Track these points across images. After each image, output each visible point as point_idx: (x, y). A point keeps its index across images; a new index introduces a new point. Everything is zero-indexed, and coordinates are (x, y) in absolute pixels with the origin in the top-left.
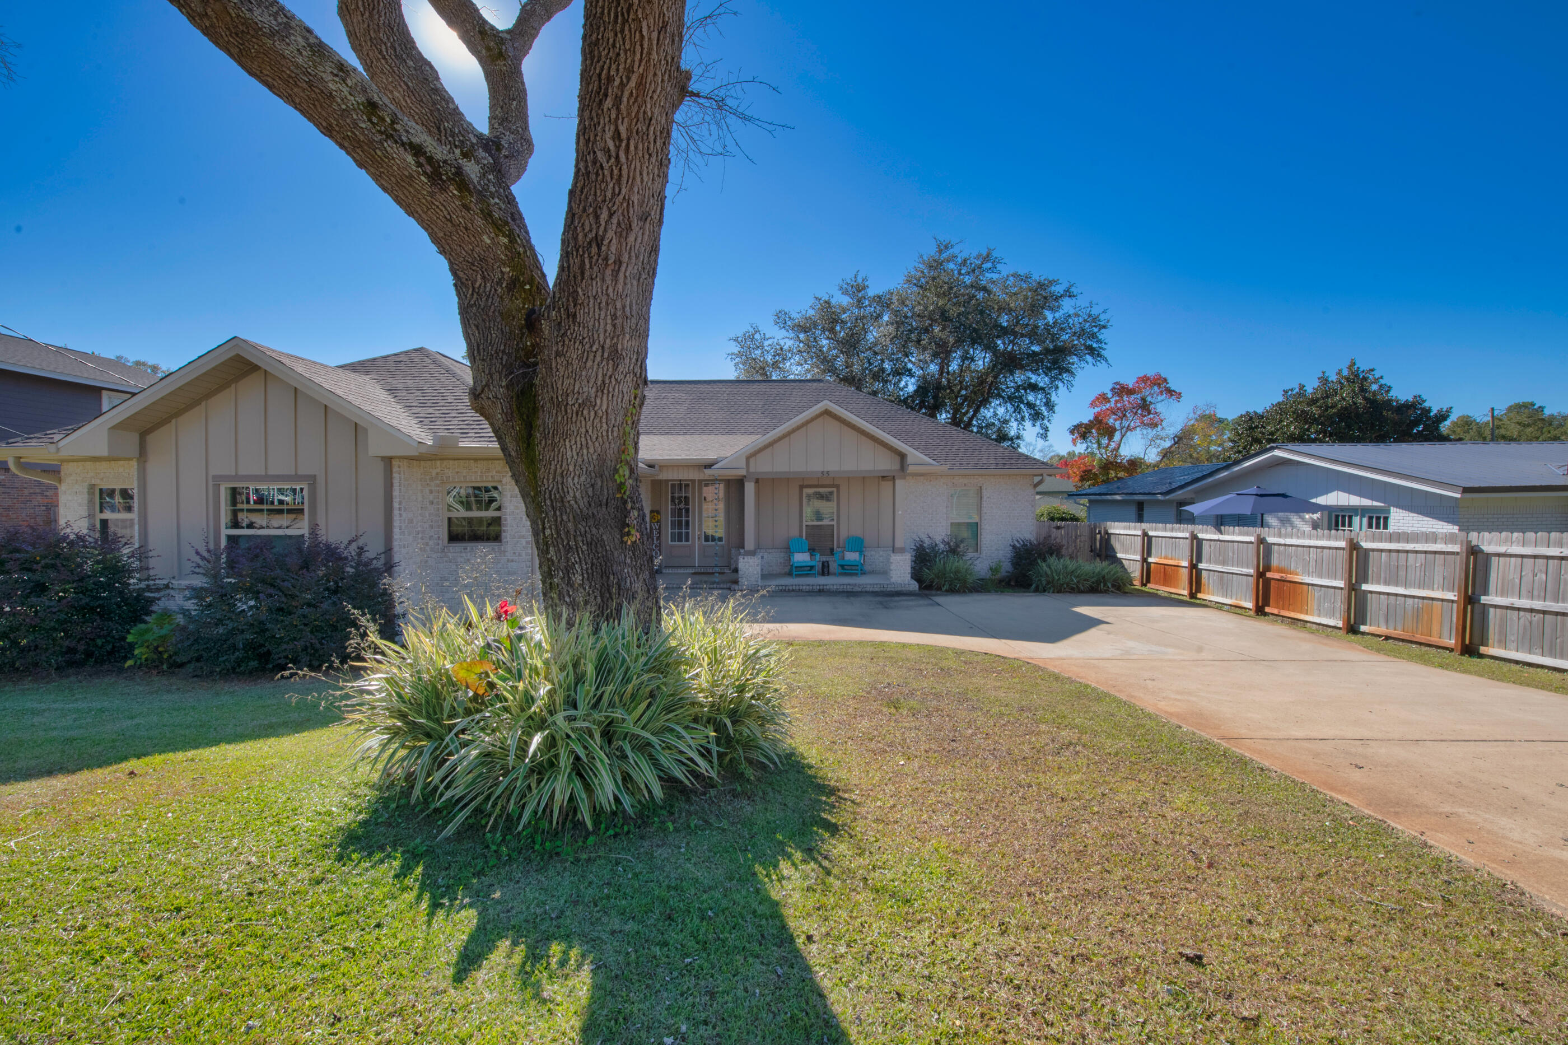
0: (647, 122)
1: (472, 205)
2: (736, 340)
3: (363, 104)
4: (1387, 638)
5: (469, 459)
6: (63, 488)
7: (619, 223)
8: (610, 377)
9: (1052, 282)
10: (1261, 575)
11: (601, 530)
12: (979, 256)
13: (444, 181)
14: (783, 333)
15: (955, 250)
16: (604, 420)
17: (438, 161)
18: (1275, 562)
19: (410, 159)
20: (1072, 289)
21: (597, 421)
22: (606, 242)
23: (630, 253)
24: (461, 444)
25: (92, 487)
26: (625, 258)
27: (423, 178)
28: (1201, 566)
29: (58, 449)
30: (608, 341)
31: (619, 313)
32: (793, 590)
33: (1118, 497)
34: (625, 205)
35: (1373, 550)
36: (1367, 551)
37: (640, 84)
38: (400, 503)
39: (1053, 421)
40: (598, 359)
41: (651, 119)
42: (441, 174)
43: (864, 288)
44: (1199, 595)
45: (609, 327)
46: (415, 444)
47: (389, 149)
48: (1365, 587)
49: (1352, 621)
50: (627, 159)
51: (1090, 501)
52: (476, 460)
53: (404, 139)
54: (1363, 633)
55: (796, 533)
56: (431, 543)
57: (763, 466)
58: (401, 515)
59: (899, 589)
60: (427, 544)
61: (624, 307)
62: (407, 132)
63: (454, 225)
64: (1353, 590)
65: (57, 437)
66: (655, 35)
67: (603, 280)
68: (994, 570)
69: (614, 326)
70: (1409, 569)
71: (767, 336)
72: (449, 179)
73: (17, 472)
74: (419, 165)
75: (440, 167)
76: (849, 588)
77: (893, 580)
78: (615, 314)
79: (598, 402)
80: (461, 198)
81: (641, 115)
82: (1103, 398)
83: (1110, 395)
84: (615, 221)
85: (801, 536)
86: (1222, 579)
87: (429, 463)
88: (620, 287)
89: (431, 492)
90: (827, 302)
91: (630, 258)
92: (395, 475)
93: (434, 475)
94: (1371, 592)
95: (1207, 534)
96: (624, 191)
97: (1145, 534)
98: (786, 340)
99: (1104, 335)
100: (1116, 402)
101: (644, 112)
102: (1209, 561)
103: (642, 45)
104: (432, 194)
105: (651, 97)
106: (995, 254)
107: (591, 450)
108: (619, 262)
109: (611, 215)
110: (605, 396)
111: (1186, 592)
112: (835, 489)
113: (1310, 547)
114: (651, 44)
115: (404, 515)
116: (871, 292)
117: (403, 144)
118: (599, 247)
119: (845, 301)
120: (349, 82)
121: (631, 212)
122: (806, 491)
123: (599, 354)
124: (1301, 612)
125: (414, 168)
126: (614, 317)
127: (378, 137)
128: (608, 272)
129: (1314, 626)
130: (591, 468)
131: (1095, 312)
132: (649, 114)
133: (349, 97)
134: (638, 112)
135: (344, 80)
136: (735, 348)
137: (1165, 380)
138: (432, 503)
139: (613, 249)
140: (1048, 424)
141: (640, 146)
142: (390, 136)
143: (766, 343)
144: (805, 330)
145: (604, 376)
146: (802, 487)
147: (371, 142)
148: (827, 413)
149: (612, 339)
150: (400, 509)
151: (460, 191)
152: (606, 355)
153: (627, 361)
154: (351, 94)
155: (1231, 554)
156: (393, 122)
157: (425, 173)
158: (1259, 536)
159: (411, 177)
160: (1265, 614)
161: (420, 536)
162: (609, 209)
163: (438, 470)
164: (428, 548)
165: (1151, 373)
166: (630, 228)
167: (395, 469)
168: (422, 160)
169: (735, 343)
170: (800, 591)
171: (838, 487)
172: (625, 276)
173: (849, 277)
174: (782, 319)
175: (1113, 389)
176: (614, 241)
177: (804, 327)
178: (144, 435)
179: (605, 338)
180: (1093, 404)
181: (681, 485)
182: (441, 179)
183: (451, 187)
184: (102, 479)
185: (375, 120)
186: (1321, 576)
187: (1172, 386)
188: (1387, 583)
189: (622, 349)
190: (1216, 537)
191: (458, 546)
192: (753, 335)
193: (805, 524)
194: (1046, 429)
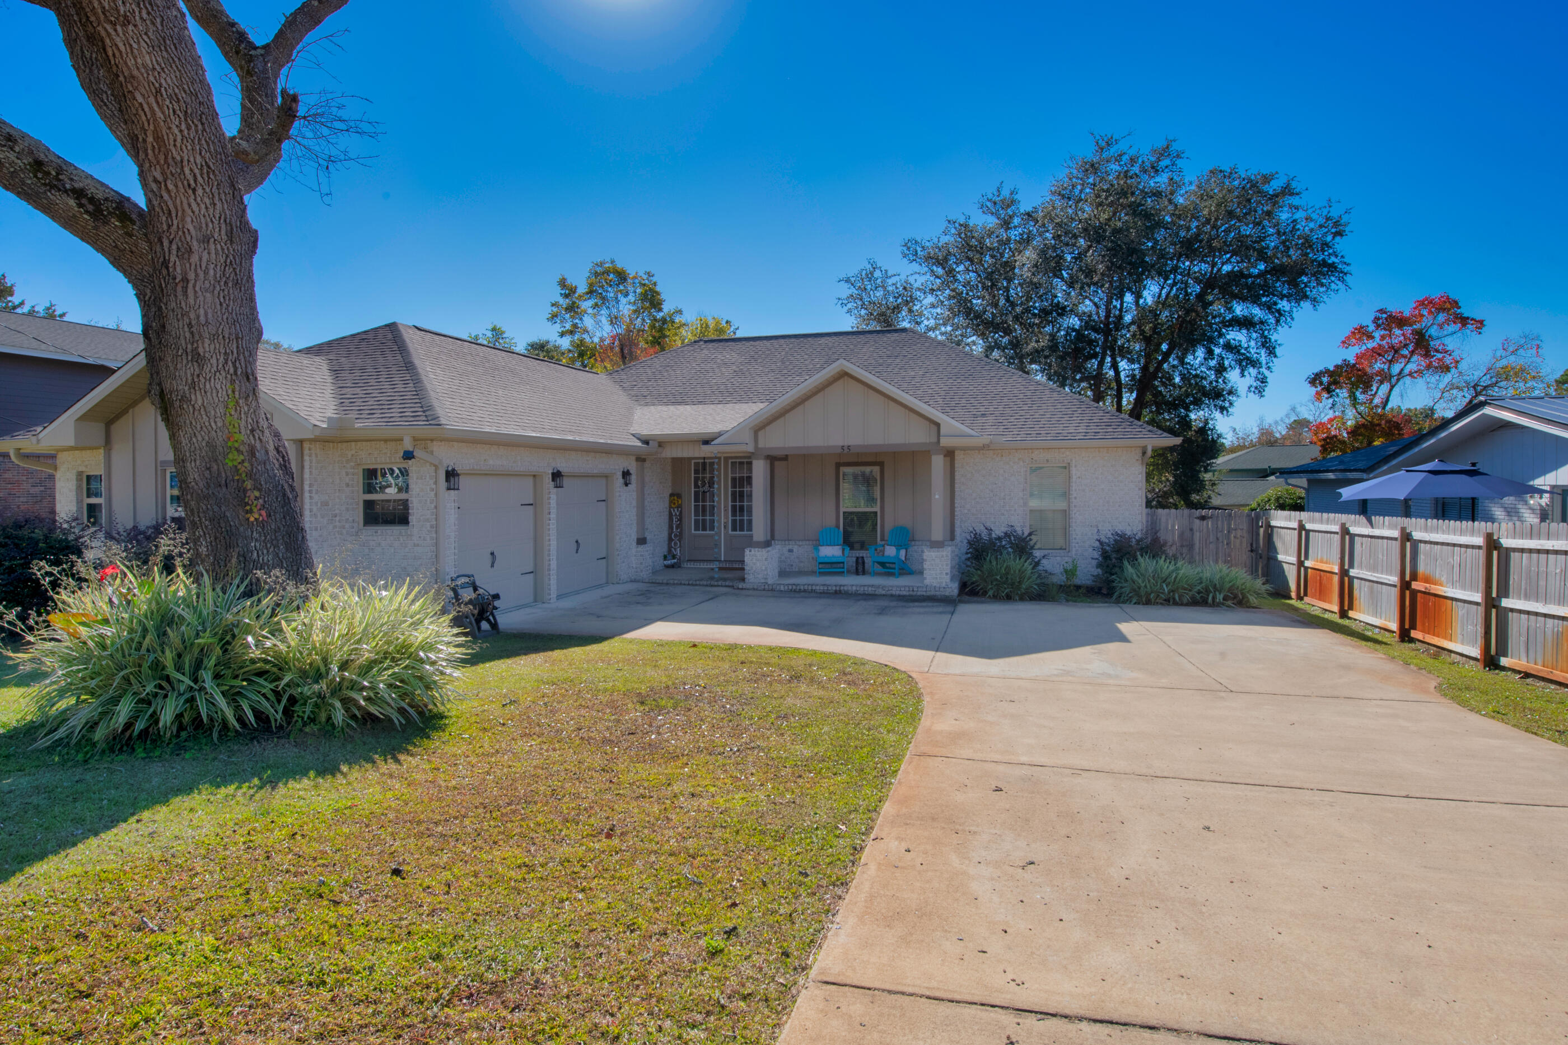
0: (179, 165)
1: (135, 232)
2: (848, 281)
3: (30, 164)
4: (1527, 675)
5: (380, 440)
6: (58, 475)
7: (178, 249)
8: (198, 376)
9: (1267, 179)
10: (1405, 586)
11: (223, 508)
12: (1154, 151)
13: (105, 216)
14: (915, 267)
15: (1122, 146)
16: (203, 412)
17: (99, 200)
18: (1422, 568)
19: (72, 202)
20: (1294, 185)
21: (196, 413)
22: (171, 265)
23: (196, 270)
24: (357, 425)
25: (80, 474)
26: (191, 276)
27: (85, 216)
28: (1353, 572)
29: (38, 441)
30: (189, 346)
31: (193, 322)
32: (805, 591)
33: (1331, 476)
34: (180, 233)
35: (1515, 550)
36: (1509, 550)
37: (158, 138)
38: (311, 485)
39: (1274, 369)
40: (185, 361)
41: (182, 161)
42: (103, 210)
43: (1013, 202)
44: (1351, 614)
45: (188, 335)
46: (311, 427)
47: (52, 197)
48: (1505, 603)
49: (1493, 651)
50: (171, 196)
51: (1309, 481)
52: (386, 441)
53: (68, 186)
54: (1504, 669)
55: (833, 522)
56: (347, 526)
57: (775, 440)
58: (311, 497)
59: (932, 593)
60: (344, 527)
61: (198, 317)
62: (72, 180)
63: (120, 250)
64: (1494, 607)
65: (39, 429)
66: (152, 100)
67: (176, 296)
68: (1070, 573)
69: (192, 333)
70: (1549, 578)
71: (889, 274)
72: (110, 213)
73: (16, 462)
74: (80, 205)
75: (101, 204)
76: (870, 590)
77: (927, 582)
78: (190, 323)
79: (193, 397)
80: (123, 227)
81: (170, 161)
82: (1361, 333)
83: (1371, 328)
84: (174, 247)
85: (838, 527)
86: (1371, 591)
87: (345, 444)
88: (191, 301)
89: (347, 474)
90: (966, 226)
91: (197, 275)
92: (306, 458)
93: (350, 456)
94: (1512, 610)
95: (1359, 526)
96: (175, 222)
97: (1301, 527)
98: (917, 276)
99: (1340, 245)
100: (1383, 338)
101: (173, 158)
102: (1361, 567)
103: (143, 110)
104: (96, 228)
105: (175, 145)
106: (1175, 147)
107: (200, 439)
108: (185, 280)
109: (171, 242)
110: (198, 392)
111: (1335, 608)
112: (876, 469)
113: (1454, 545)
114: (151, 108)
115: (316, 497)
116: (1025, 207)
117: (66, 191)
118: (167, 268)
119: (991, 221)
120: (17, 149)
121: (189, 238)
122: (844, 469)
123: (184, 357)
124: (1445, 638)
125: (76, 209)
126: (190, 326)
127: (43, 189)
128: (179, 289)
129: (1458, 658)
130: (204, 453)
131: (1335, 213)
132: (178, 158)
133: (16, 161)
134: (166, 158)
135: (12, 149)
136: (845, 291)
137: (1455, 304)
138: (348, 485)
139: (178, 269)
140: (1266, 373)
141: (180, 184)
142: (52, 187)
143: (890, 281)
144: (942, 262)
145: (192, 375)
146: (838, 465)
147: (37, 193)
148: (844, 375)
149: (192, 344)
150: (310, 492)
151: (121, 221)
152: (190, 358)
153: (214, 361)
154: (18, 158)
155: (1380, 556)
156: (58, 174)
157: (87, 212)
158: (1403, 530)
159: (74, 216)
160: (1412, 640)
161: (337, 518)
162: (168, 238)
163: (353, 452)
164: (344, 531)
165: (1435, 294)
166: (190, 251)
167: (306, 452)
168: (84, 201)
169: (846, 285)
170: (814, 591)
171: (881, 464)
172: (195, 292)
173: (990, 191)
174: (911, 250)
175: (1376, 320)
176: (178, 263)
177: (939, 259)
178: (109, 424)
179: (186, 344)
180: (1345, 343)
181: (704, 464)
182: (103, 215)
183: (113, 220)
184: (86, 466)
185: (40, 175)
186: (1463, 587)
187: (1466, 311)
188: (1527, 597)
189: (205, 352)
190: (1367, 531)
191: (371, 529)
192: (872, 273)
193: (842, 510)
194: (1263, 381)
